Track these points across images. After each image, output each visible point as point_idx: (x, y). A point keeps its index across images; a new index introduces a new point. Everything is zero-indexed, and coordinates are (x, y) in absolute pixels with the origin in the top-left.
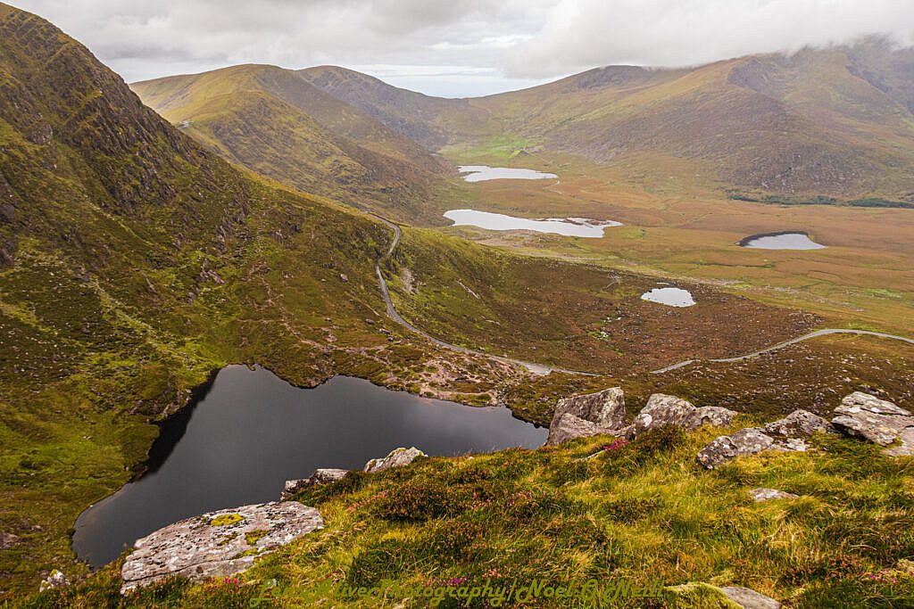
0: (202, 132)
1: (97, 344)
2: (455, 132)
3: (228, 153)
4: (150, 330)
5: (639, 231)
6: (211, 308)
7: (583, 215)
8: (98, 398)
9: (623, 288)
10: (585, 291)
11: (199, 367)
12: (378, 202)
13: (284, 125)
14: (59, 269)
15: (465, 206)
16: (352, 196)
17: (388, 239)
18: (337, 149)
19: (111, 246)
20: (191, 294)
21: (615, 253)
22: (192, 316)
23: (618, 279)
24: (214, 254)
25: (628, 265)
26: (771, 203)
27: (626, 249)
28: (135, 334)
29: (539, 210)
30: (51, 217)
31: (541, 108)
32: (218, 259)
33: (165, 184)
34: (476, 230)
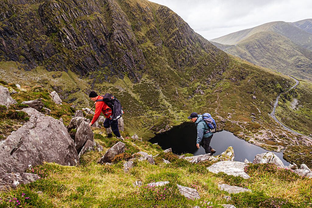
0: (242, 48)
3: (250, 55)
4: (171, 106)
6: (195, 102)
8: (145, 123)
11: (180, 120)
13: (277, 44)
14: (151, 84)
16: (301, 73)
17: (289, 86)
18: (300, 53)
19: (169, 79)
20: (190, 96)
22: (187, 104)
24: (205, 84)
30: (154, 69)
32: (205, 86)
33: (194, 59)
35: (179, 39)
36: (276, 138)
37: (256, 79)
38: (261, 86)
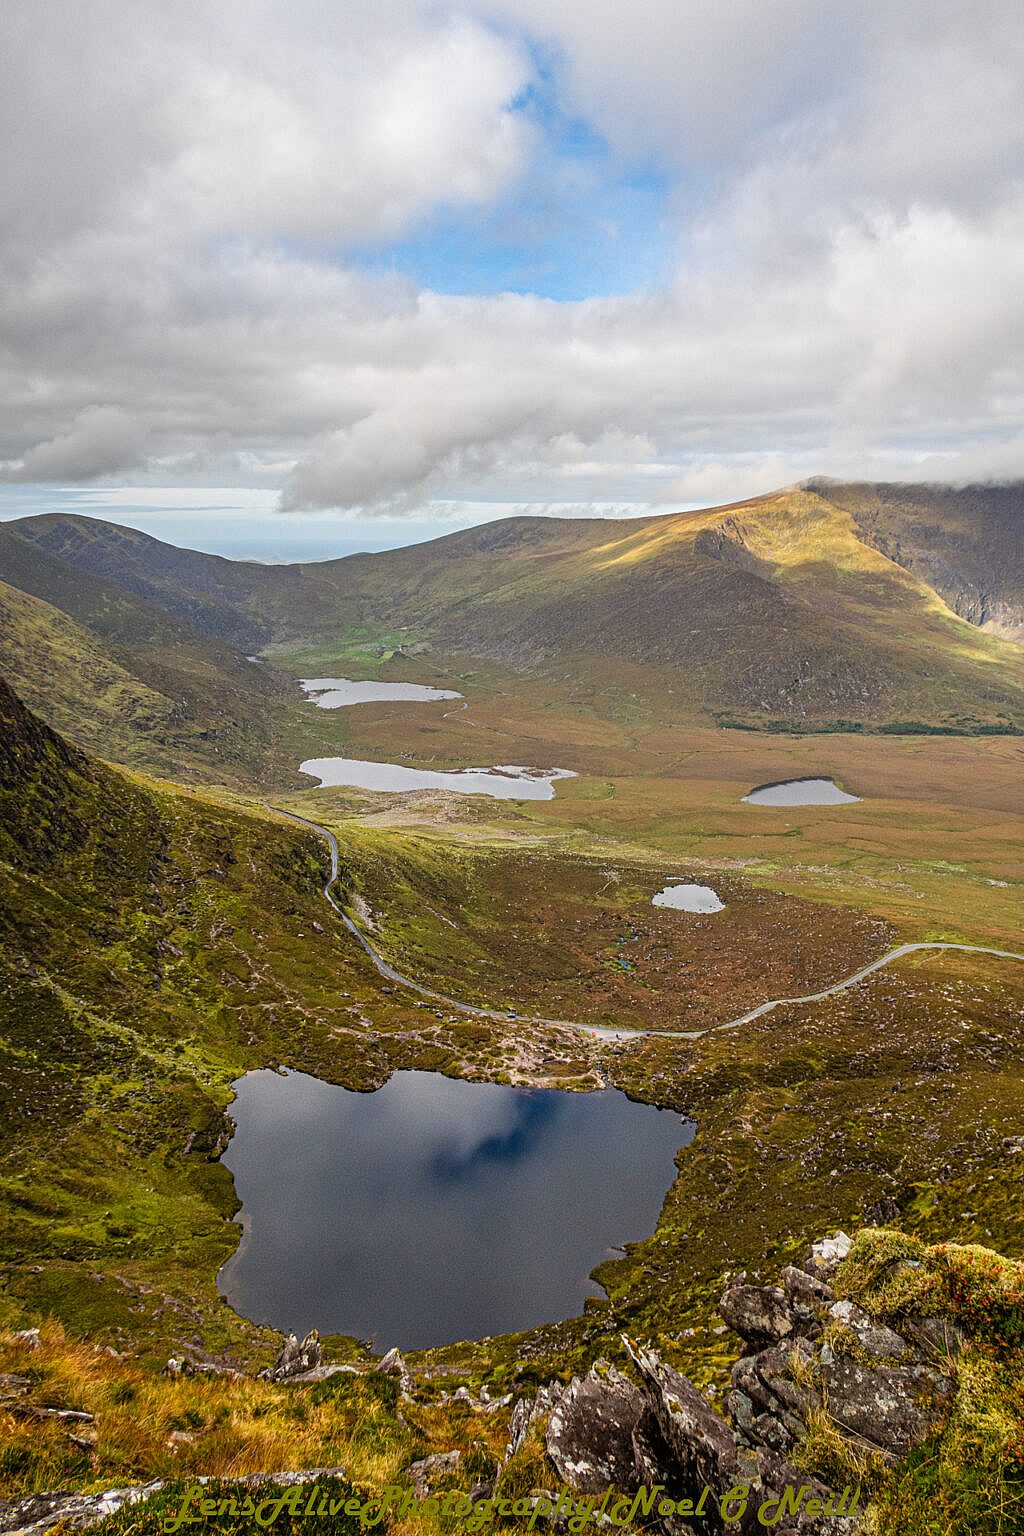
2: (284, 621)
4: (137, 1037)
5: (603, 784)
6: (186, 994)
7: (516, 760)
8: (132, 1138)
9: (625, 889)
10: (576, 899)
11: (216, 1080)
12: (201, 756)
13: (34, 636)
17: (328, 854)
18: (122, 671)
20: (156, 977)
21: (582, 826)
22: (171, 1009)
23: (614, 876)
24: (157, 913)
26: (778, 733)
28: (123, 1045)
29: (449, 755)
31: (418, 582)
34: (358, 793)
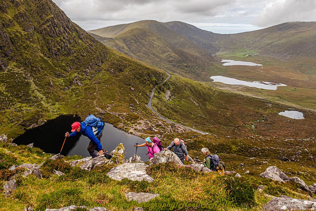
0: (120, 41)
1: (22, 100)
2: (224, 46)
3: (127, 49)
4: (44, 98)
5: (293, 88)
6: (72, 94)
7: (269, 81)
8: (11, 118)
9: (271, 109)
11: (56, 113)
12: (183, 71)
13: (151, 40)
14: (20, 74)
15: (220, 75)
16: (172, 67)
17: (163, 79)
18: (170, 50)
19: (42, 68)
20: (66, 88)
21: (278, 97)
22: (63, 96)
23: (270, 105)
24: (83, 75)
25: (282, 102)
27: (284, 95)
28: (38, 99)
29: (251, 78)
30: (23, 56)
31: (260, 38)
32: (83, 77)
33: (71, 49)
34: (221, 84)
35: (54, 27)
36: (153, 127)
37: (134, 72)
38: (138, 79)
